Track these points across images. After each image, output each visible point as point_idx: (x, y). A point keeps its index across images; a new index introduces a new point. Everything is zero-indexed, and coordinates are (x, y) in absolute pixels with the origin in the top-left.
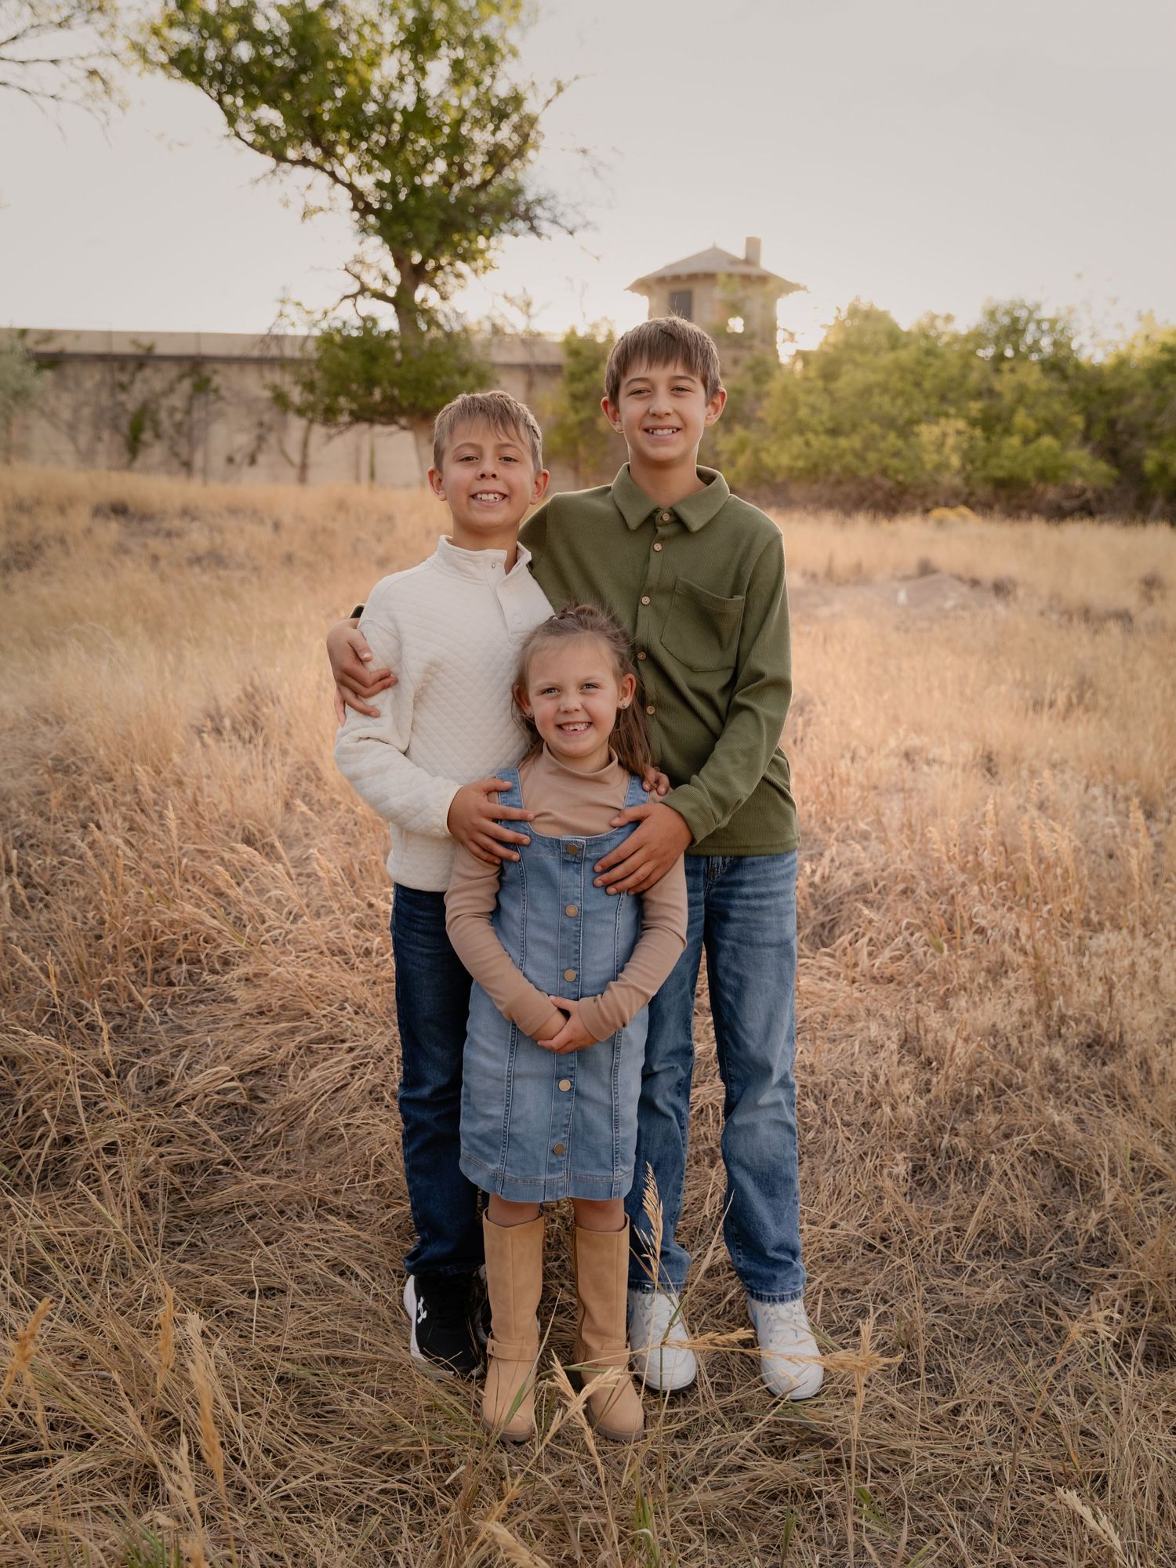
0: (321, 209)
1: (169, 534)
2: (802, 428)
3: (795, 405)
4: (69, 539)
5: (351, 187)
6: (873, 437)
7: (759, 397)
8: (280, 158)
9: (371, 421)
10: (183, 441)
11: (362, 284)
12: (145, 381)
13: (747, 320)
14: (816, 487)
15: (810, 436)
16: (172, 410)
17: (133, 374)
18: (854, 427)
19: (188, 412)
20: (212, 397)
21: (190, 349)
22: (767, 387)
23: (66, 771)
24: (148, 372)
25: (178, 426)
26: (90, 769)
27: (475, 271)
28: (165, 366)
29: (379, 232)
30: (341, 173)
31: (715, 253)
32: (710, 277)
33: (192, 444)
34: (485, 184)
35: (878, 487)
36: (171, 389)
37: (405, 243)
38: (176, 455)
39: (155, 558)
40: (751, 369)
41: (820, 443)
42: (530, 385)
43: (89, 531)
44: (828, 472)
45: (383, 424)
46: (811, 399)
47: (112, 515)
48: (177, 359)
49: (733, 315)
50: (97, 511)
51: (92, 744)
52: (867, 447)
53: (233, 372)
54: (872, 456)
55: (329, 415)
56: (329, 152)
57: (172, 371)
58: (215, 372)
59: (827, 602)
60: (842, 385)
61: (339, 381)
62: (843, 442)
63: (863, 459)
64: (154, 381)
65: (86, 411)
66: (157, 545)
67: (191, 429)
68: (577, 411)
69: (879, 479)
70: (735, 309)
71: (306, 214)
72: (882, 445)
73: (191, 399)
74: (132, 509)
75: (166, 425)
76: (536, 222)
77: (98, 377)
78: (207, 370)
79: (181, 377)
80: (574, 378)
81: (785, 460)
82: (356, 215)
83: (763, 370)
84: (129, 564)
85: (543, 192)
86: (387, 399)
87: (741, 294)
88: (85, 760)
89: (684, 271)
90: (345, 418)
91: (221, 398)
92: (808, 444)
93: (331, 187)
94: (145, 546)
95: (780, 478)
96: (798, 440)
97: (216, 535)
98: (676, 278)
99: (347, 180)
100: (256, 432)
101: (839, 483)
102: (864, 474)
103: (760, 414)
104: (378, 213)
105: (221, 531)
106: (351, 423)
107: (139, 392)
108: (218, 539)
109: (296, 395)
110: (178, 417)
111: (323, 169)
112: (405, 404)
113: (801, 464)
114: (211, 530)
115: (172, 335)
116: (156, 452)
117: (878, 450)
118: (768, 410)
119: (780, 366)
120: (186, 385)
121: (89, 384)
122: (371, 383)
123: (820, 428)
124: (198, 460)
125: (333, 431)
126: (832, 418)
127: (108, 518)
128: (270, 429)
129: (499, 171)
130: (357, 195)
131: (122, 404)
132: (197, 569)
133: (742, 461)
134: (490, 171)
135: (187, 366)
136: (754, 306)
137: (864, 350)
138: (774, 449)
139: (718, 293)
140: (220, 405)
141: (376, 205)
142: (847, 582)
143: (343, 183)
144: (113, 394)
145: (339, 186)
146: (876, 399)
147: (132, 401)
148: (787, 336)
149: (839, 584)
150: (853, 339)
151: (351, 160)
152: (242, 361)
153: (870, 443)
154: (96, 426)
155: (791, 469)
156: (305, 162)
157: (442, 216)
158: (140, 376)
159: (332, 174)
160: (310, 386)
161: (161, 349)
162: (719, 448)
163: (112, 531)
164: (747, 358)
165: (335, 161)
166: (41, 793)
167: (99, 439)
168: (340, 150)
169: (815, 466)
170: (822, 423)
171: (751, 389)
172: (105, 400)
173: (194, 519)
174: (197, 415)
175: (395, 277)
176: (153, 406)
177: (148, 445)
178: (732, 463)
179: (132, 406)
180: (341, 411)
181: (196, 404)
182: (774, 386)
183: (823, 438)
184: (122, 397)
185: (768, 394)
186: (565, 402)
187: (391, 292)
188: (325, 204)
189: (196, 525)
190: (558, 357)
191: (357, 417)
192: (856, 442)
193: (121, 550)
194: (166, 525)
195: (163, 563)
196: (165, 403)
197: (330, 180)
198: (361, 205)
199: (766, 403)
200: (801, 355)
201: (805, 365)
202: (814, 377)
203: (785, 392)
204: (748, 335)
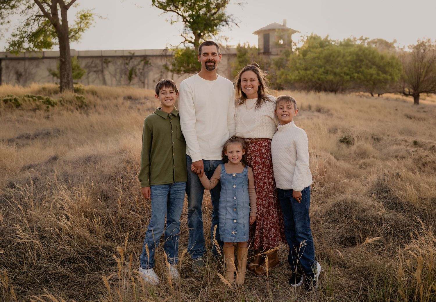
0: (175, 22)
1: (142, 103)
2: (297, 69)
3: (296, 63)
4: (119, 106)
5: (182, 16)
6: (316, 70)
7: (287, 60)
8: (165, 10)
9: (189, 73)
10: (142, 77)
11: (186, 39)
12: (132, 62)
13: (284, 40)
14: (301, 84)
15: (300, 71)
16: (140, 69)
17: (129, 61)
18: (311, 68)
19: (143, 69)
20: (149, 65)
21: (143, 54)
22: (289, 58)
23: (130, 163)
24: (133, 60)
25: (141, 73)
26: (135, 162)
27: (213, 35)
28: (137, 58)
29: (190, 27)
30: (180, 13)
31: (275, 24)
32: (274, 30)
33: (145, 77)
34: (215, 13)
35: (318, 83)
36: (139, 64)
37: (196, 30)
38: (141, 80)
39: (139, 109)
40: (285, 53)
41: (302, 72)
42: (228, 60)
43: (123, 103)
44: (304, 80)
45: (192, 73)
46: (300, 61)
47: (128, 99)
48: (140, 56)
49: (280, 40)
50: (124, 98)
51: (134, 157)
52: (314, 73)
53: (154, 59)
54: (316, 75)
55: (179, 72)
56: (177, 7)
57: (139, 59)
58: (150, 59)
59: (300, 115)
60: (308, 57)
61: (181, 63)
62: (308, 72)
63: (314, 76)
64: (135, 62)
65: (118, 70)
66: (139, 106)
67: (144, 74)
68: (241, 66)
69: (317, 81)
70: (280, 38)
71: (172, 23)
72: (318, 72)
73: (144, 66)
74: (133, 98)
75: (138, 73)
76: (228, 22)
77: (121, 61)
78: (148, 59)
79: (141, 61)
80: (239, 57)
81: (293, 77)
82: (184, 23)
83: (288, 53)
84: (133, 111)
85: (229, 14)
86: (193, 67)
87: (282, 34)
88: (133, 160)
89: (267, 29)
90: (182, 72)
91: (151, 66)
92: (299, 73)
93: (178, 16)
94: (136, 106)
95: (292, 82)
96: (296, 72)
97: (153, 103)
98: (265, 30)
99: (181, 14)
100: (160, 74)
101: (307, 82)
102: (314, 80)
103: (287, 65)
104: (189, 22)
105: (154, 102)
106: (184, 73)
107: (131, 65)
108: (153, 104)
109: (171, 67)
110: (141, 71)
111: (175, 12)
112: (197, 68)
113: (297, 78)
114: (152, 102)
115: (139, 50)
116: (135, 80)
117: (317, 74)
118: (289, 64)
119: (292, 52)
120: (143, 63)
121: (119, 63)
122: (188, 64)
123: (302, 69)
124: (146, 81)
125: (180, 75)
126: (305, 66)
127: (127, 100)
128: (164, 73)
129: (218, 10)
130: (184, 18)
131: (127, 68)
132: (149, 112)
133: (283, 77)
134: (216, 9)
135: (143, 58)
136: (286, 37)
137: (313, 48)
138: (290, 74)
139: (276, 34)
140: (151, 67)
141: (189, 20)
142: (306, 110)
143: (180, 15)
144: (125, 66)
145: (179, 16)
146: (317, 61)
147: (129, 67)
148: (294, 44)
149: (304, 110)
150: (311, 45)
151: (182, 9)
152: (156, 56)
153: (315, 72)
154: (121, 74)
155: (295, 79)
156: (171, 10)
157: (205, 22)
158: (131, 61)
159: (178, 13)
160: (174, 65)
161: (136, 54)
162: (277, 74)
163: (128, 103)
164: (284, 50)
165: (178, 10)
166: (125, 167)
167: (122, 77)
168: (179, 7)
169: (301, 78)
170: (303, 67)
171: (285, 58)
172: (123, 67)
173: (147, 99)
174: (145, 70)
175: (194, 37)
176: (135, 68)
177: (134, 78)
178: (280, 78)
179: (129, 69)
180: (181, 71)
181: (145, 67)
182: (291, 57)
183: (303, 71)
184: (127, 66)
185: (289, 60)
186: (238, 63)
187: (193, 41)
188: (176, 20)
189: (148, 101)
190: (235, 52)
191: (185, 72)
192: (311, 72)
193: (130, 108)
194: (141, 101)
195: (141, 111)
196: (138, 67)
197: (177, 14)
198: (185, 20)
199: (288, 62)
200: (298, 49)
201: (299, 52)
202: (301, 55)
203: (293, 59)
204: (284, 44)
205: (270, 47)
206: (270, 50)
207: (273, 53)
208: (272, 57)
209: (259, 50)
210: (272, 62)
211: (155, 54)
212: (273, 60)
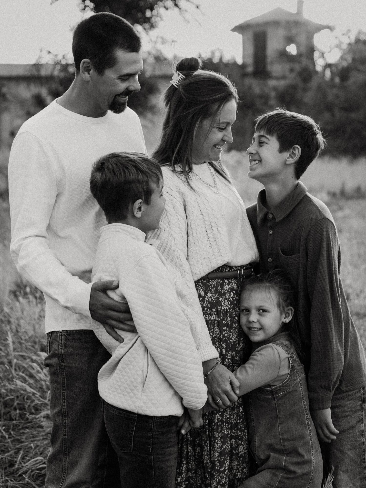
3: (325, 94)
13: (298, 46)
18: (359, 107)
22: (309, 85)
31: (279, 11)
32: (276, 24)
40: (301, 74)
41: (340, 115)
46: (334, 91)
49: (289, 44)
58: (3, 86)
60: (351, 81)
62: (353, 115)
70: (290, 40)
83: (307, 75)
87: (294, 32)
89: (262, 20)
91: (7, 100)
98: (258, 25)
119: (317, 72)
123: (340, 107)
126: (346, 101)
136: (302, 39)
139: (281, 32)
142: (352, 197)
148: (319, 55)
149: (348, 199)
164: (298, 68)
170: (341, 104)
171: (301, 85)
182: (314, 83)
183: (342, 113)
185: (309, 89)
192: (360, 115)
199: (308, 93)
200: (329, 66)
201: (331, 72)
202: (337, 80)
203: (319, 87)
204: (300, 55)
205: (269, 60)
206: (269, 68)
207: (274, 74)
208: (272, 83)
209: (243, 66)
210: (273, 94)
211: (14, 73)
212: (275, 88)
